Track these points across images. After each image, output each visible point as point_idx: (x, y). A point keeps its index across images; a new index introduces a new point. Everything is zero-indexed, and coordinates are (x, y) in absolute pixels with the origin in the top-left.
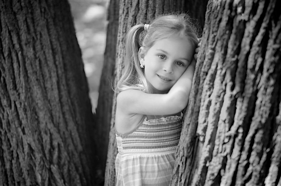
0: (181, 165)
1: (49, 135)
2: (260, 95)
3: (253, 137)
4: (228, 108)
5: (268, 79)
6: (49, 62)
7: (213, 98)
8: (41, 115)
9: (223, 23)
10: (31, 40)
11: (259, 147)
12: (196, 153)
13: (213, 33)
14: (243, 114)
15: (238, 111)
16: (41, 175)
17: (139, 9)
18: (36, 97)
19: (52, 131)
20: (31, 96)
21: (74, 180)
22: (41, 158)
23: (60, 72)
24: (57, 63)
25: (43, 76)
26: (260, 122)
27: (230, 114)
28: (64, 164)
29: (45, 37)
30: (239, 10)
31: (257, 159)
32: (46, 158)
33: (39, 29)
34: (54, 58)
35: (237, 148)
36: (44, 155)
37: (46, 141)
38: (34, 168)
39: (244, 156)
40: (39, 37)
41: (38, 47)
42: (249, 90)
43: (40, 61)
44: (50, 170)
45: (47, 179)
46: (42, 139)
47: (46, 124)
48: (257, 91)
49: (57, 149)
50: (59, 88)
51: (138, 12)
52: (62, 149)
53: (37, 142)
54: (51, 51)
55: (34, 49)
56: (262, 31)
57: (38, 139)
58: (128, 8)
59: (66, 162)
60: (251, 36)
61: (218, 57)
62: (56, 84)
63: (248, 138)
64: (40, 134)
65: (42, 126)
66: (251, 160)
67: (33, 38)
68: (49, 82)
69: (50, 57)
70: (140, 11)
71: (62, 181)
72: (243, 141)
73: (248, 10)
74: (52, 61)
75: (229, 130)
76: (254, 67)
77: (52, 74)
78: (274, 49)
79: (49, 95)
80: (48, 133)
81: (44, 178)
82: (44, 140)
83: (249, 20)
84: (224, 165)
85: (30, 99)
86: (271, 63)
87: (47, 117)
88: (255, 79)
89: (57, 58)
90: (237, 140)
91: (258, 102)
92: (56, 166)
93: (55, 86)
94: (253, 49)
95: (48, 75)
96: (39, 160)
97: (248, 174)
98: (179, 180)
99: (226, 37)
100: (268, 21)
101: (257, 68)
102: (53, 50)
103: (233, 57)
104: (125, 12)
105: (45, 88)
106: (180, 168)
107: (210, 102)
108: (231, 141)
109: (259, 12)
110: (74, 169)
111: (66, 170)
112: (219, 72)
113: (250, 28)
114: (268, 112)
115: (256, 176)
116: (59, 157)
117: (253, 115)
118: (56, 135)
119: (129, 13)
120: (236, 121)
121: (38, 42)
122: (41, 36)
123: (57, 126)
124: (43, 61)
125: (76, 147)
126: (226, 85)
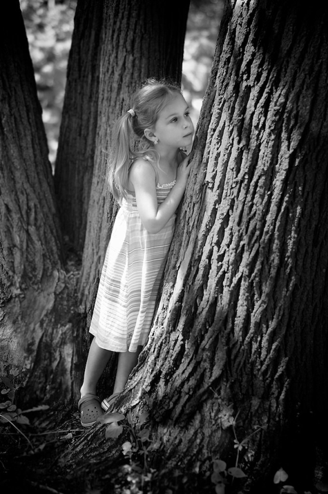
0: (188, 210)
1: (25, 195)
2: (262, 147)
3: (257, 182)
4: (235, 159)
5: (270, 135)
6: (23, 120)
7: (222, 149)
8: (18, 174)
9: (231, 88)
10: (7, 96)
11: (262, 190)
12: (204, 199)
13: (219, 95)
14: (249, 163)
15: (244, 161)
16: (19, 236)
17: (125, 69)
18: (12, 155)
19: (28, 191)
20: (7, 155)
21: (49, 243)
22: (19, 218)
23: (33, 130)
24: (31, 120)
25: (18, 134)
26: (263, 169)
27: (237, 163)
28: (40, 226)
29: (20, 93)
30: (245, 77)
31: (260, 200)
32: (23, 219)
33: (13, 84)
34: (28, 115)
35: (243, 192)
36: (22, 215)
37: (23, 202)
38: (11, 229)
39: (249, 198)
40: (13, 93)
41: (13, 104)
42: (253, 144)
43: (15, 118)
44: (27, 231)
45: (25, 240)
46: (18, 199)
47: (23, 184)
48: (260, 144)
49: (33, 210)
50: (33, 147)
51: (124, 71)
52: (39, 210)
53: (14, 202)
54: (25, 109)
55: (10, 106)
56: (265, 95)
57: (15, 200)
58: (113, 68)
59: (42, 224)
60: (256, 98)
61: (225, 116)
62: (30, 142)
63: (253, 183)
64: (16, 194)
65: (18, 186)
66: (255, 201)
67: (8, 94)
68: (24, 141)
69: (24, 114)
70: (127, 71)
71: (40, 242)
72: (248, 185)
73: (252, 78)
74: (26, 118)
75: (237, 177)
76: (258, 124)
77: (27, 132)
78: (275, 110)
79: (24, 153)
80: (25, 193)
81: (22, 239)
82: (21, 201)
83: (254, 86)
84: (232, 206)
85: (6, 158)
86: (273, 122)
87: (23, 177)
88: (259, 134)
89: (30, 116)
90: (243, 185)
91: (261, 154)
92: (33, 227)
93: (30, 145)
94: (257, 109)
95: (23, 133)
96: (17, 221)
97: (252, 213)
98: (186, 224)
99: (233, 99)
100: (270, 87)
101: (260, 126)
102: (27, 106)
103: (240, 116)
104: (110, 71)
105: (21, 147)
106: (187, 213)
107: (219, 154)
108: (238, 186)
109: (263, 79)
110: (49, 231)
111: (42, 232)
112: (226, 129)
113: (254, 93)
114: (269, 161)
115: (259, 214)
116: (36, 219)
117: (256, 164)
118: (32, 195)
119: (115, 72)
120: (242, 169)
121: (13, 98)
122: (16, 93)
123: (32, 186)
124: (18, 119)
125: (50, 209)
126: (233, 140)
